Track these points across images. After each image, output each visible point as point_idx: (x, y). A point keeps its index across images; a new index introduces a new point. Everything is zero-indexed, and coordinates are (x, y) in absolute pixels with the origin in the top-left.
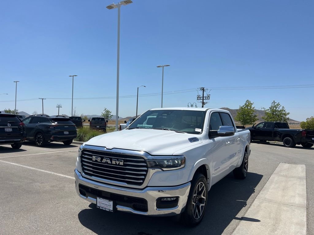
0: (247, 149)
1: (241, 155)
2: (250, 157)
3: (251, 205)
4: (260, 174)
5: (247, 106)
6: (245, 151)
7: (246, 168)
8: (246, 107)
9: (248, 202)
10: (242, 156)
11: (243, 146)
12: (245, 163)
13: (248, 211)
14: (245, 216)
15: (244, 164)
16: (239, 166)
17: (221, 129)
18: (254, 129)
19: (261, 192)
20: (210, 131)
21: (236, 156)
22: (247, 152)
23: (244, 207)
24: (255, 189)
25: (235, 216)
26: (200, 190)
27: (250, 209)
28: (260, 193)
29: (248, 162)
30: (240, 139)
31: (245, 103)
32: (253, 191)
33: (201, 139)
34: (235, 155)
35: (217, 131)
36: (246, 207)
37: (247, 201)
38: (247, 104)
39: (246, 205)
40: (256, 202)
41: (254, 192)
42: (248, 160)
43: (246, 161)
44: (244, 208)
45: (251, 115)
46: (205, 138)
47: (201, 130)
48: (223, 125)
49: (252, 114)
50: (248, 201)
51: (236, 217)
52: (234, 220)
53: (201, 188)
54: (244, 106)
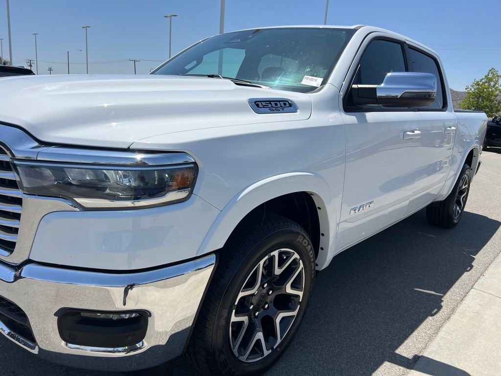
0: (470, 159)
1: (452, 173)
2: (476, 179)
3: (453, 310)
4: (493, 218)
5: (490, 80)
6: (465, 163)
7: (461, 204)
8: (486, 82)
9: (448, 299)
10: (456, 174)
11: (461, 150)
12: (461, 192)
13: (441, 334)
14: (427, 354)
15: (459, 193)
16: (443, 198)
17: (393, 80)
18: (494, 124)
19: (491, 269)
20: (354, 86)
21: (441, 173)
22: (470, 166)
23: (432, 315)
24: (474, 259)
25: (396, 348)
26: (278, 271)
27: (448, 326)
28: (487, 274)
29: (468, 189)
30: (456, 130)
31: (486, 74)
32: (467, 265)
33: (308, 106)
34: (439, 170)
35: (375, 89)
36: (438, 316)
37: (445, 293)
38: (489, 77)
39: (440, 308)
40: (472, 301)
41: (472, 267)
42: (469, 186)
43: (464, 187)
44: (430, 318)
45: (493, 98)
46: (327, 105)
47: (320, 80)
48: (407, 70)
49: (496, 96)
50: (449, 294)
51: (398, 351)
52: (387, 365)
53: (280, 266)
54: (483, 81)
